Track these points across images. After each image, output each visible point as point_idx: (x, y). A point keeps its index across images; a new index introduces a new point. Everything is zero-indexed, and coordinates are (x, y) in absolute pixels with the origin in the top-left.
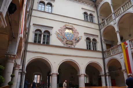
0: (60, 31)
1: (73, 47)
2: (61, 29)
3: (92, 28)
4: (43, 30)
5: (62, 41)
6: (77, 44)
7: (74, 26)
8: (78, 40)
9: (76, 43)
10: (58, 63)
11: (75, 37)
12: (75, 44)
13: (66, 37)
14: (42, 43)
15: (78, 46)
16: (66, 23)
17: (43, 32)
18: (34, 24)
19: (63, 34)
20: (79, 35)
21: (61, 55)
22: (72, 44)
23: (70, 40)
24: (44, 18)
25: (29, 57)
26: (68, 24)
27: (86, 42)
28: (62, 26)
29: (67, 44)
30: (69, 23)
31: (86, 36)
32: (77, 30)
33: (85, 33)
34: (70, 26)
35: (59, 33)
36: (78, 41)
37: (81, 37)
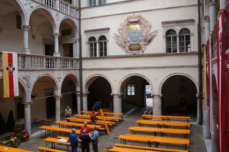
0: (121, 32)
1: (141, 53)
2: (121, 27)
3: (180, 7)
4: (97, 36)
5: (124, 47)
6: (147, 47)
7: (143, 15)
8: (150, 39)
9: (146, 45)
10: (120, 81)
11: (144, 35)
12: (143, 49)
13: (129, 39)
14: (98, 55)
15: (150, 49)
16: (129, 13)
17: (97, 39)
18: (85, 32)
19: (125, 36)
20: (153, 30)
21: (122, 69)
22: (139, 49)
23: (135, 43)
24: (96, 17)
25: (87, 76)
26: (131, 15)
27: (165, 39)
28: (123, 22)
29: (131, 50)
30: (133, 12)
31: (165, 28)
32: (149, 21)
33: (163, 23)
34: (135, 17)
35: (118, 34)
36: (150, 41)
37: (156, 31)
